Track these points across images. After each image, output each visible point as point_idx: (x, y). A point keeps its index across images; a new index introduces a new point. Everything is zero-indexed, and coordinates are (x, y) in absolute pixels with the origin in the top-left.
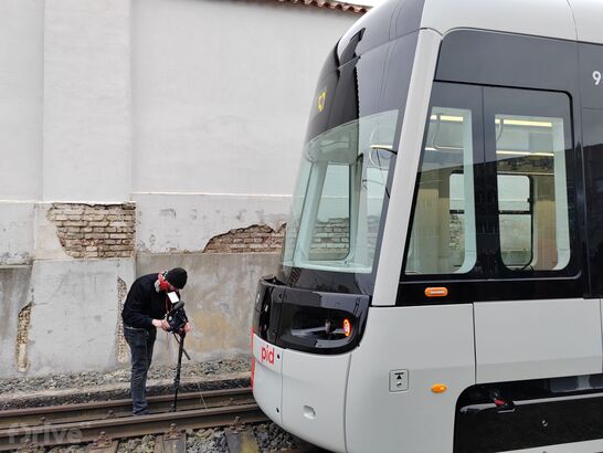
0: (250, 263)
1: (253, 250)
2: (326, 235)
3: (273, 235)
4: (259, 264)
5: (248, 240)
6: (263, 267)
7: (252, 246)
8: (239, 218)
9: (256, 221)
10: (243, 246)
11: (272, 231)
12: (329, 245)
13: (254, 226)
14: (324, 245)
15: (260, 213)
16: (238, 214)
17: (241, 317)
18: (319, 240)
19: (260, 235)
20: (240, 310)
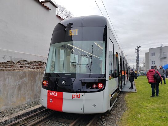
0: (8, 75)
1: (7, 70)
2: (29, 66)
3: (14, 65)
4: (10, 75)
5: (6, 66)
6: (12, 76)
7: (7, 69)
8: (4, 58)
9: (10, 60)
10: (4, 68)
11: (14, 63)
12: (30, 69)
13: (8, 61)
14: (28, 69)
15: (11, 57)
16: (3, 57)
17: (6, 94)
18: (27, 67)
19: (10, 64)
20: (5, 92)
